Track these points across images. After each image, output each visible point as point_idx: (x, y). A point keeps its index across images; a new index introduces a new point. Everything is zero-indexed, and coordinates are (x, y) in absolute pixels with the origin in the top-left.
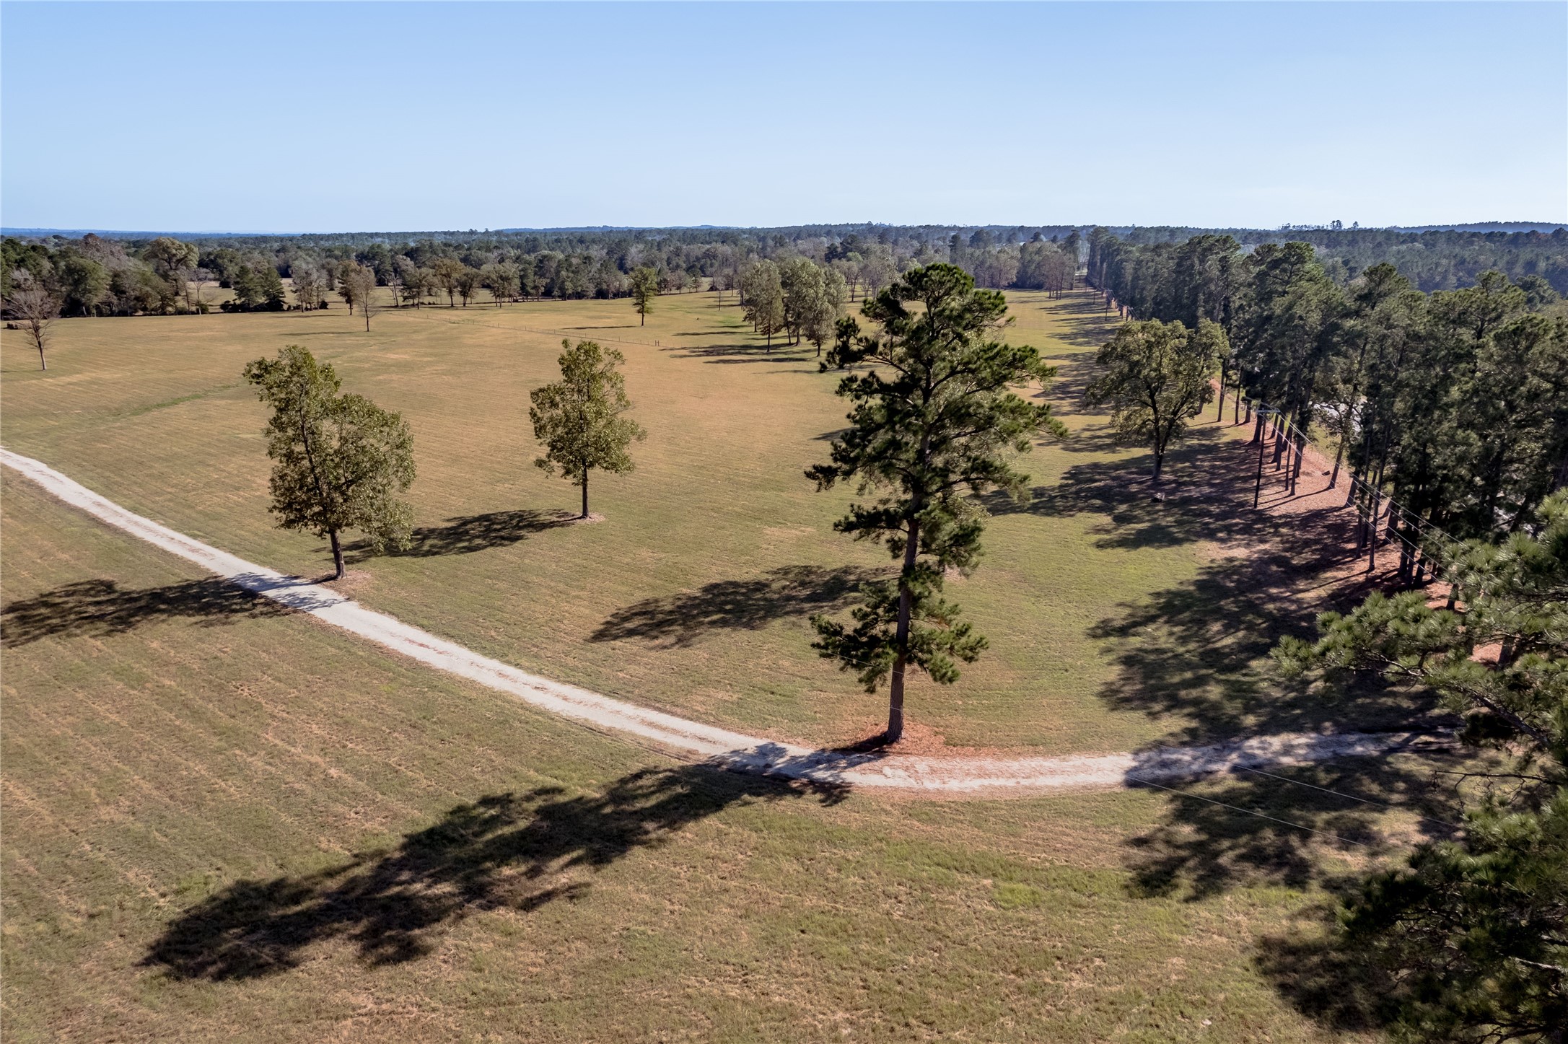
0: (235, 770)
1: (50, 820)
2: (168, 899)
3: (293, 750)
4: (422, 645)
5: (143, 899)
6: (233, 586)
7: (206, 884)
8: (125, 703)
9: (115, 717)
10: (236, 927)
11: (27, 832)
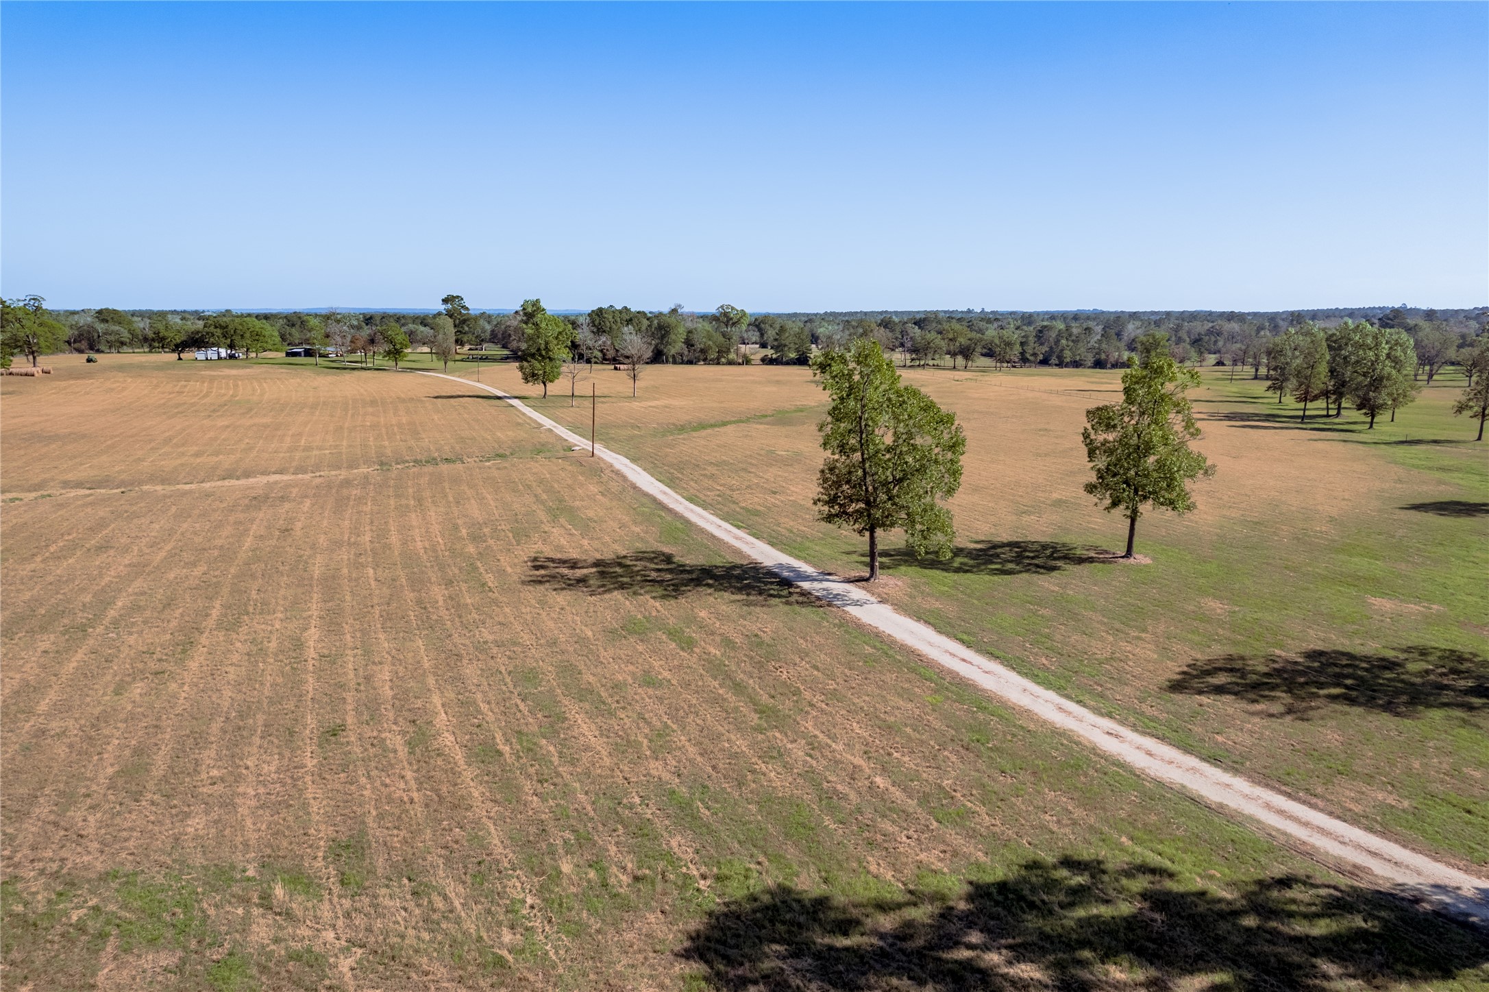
0: (775, 754)
1: (607, 761)
2: (708, 882)
3: (834, 745)
4: (964, 660)
5: (684, 874)
6: (770, 573)
7: (746, 877)
8: (676, 662)
9: (666, 674)
10: (778, 942)
11: (588, 768)
